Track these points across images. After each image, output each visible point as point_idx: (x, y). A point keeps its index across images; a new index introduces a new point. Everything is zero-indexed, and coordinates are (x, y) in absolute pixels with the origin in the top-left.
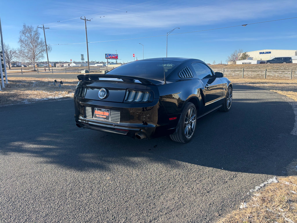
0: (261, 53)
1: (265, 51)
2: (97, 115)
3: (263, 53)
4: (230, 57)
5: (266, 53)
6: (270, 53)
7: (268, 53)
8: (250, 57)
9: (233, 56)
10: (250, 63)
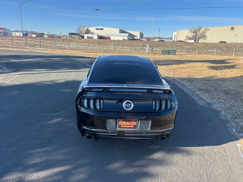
0: (97, 29)
1: (99, 28)
2: (122, 125)
3: (98, 29)
4: (77, 31)
5: (100, 29)
6: (103, 29)
7: (101, 30)
8: (91, 32)
9: (79, 30)
10: (92, 37)
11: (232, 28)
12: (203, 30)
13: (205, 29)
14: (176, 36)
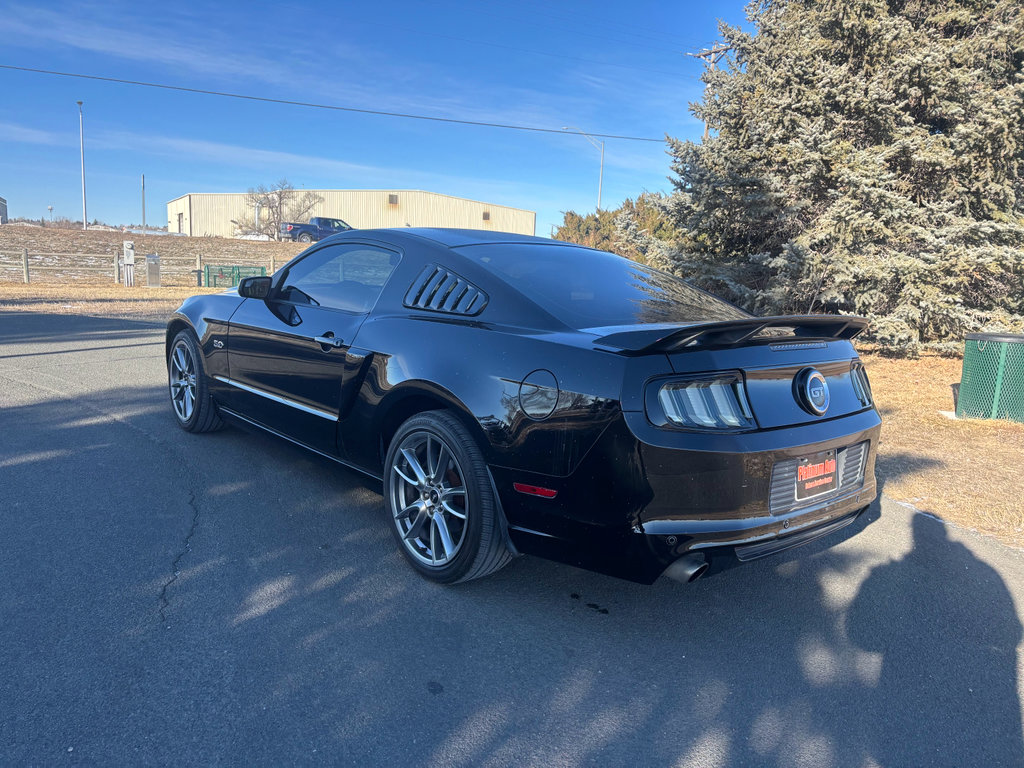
11: (393, 200)
12: (299, 199)
13: (308, 195)
14: (186, 215)
